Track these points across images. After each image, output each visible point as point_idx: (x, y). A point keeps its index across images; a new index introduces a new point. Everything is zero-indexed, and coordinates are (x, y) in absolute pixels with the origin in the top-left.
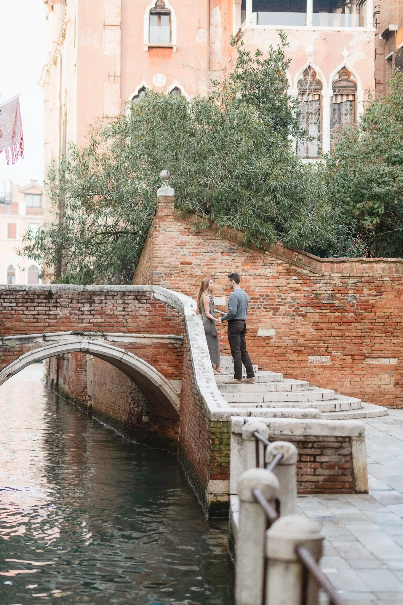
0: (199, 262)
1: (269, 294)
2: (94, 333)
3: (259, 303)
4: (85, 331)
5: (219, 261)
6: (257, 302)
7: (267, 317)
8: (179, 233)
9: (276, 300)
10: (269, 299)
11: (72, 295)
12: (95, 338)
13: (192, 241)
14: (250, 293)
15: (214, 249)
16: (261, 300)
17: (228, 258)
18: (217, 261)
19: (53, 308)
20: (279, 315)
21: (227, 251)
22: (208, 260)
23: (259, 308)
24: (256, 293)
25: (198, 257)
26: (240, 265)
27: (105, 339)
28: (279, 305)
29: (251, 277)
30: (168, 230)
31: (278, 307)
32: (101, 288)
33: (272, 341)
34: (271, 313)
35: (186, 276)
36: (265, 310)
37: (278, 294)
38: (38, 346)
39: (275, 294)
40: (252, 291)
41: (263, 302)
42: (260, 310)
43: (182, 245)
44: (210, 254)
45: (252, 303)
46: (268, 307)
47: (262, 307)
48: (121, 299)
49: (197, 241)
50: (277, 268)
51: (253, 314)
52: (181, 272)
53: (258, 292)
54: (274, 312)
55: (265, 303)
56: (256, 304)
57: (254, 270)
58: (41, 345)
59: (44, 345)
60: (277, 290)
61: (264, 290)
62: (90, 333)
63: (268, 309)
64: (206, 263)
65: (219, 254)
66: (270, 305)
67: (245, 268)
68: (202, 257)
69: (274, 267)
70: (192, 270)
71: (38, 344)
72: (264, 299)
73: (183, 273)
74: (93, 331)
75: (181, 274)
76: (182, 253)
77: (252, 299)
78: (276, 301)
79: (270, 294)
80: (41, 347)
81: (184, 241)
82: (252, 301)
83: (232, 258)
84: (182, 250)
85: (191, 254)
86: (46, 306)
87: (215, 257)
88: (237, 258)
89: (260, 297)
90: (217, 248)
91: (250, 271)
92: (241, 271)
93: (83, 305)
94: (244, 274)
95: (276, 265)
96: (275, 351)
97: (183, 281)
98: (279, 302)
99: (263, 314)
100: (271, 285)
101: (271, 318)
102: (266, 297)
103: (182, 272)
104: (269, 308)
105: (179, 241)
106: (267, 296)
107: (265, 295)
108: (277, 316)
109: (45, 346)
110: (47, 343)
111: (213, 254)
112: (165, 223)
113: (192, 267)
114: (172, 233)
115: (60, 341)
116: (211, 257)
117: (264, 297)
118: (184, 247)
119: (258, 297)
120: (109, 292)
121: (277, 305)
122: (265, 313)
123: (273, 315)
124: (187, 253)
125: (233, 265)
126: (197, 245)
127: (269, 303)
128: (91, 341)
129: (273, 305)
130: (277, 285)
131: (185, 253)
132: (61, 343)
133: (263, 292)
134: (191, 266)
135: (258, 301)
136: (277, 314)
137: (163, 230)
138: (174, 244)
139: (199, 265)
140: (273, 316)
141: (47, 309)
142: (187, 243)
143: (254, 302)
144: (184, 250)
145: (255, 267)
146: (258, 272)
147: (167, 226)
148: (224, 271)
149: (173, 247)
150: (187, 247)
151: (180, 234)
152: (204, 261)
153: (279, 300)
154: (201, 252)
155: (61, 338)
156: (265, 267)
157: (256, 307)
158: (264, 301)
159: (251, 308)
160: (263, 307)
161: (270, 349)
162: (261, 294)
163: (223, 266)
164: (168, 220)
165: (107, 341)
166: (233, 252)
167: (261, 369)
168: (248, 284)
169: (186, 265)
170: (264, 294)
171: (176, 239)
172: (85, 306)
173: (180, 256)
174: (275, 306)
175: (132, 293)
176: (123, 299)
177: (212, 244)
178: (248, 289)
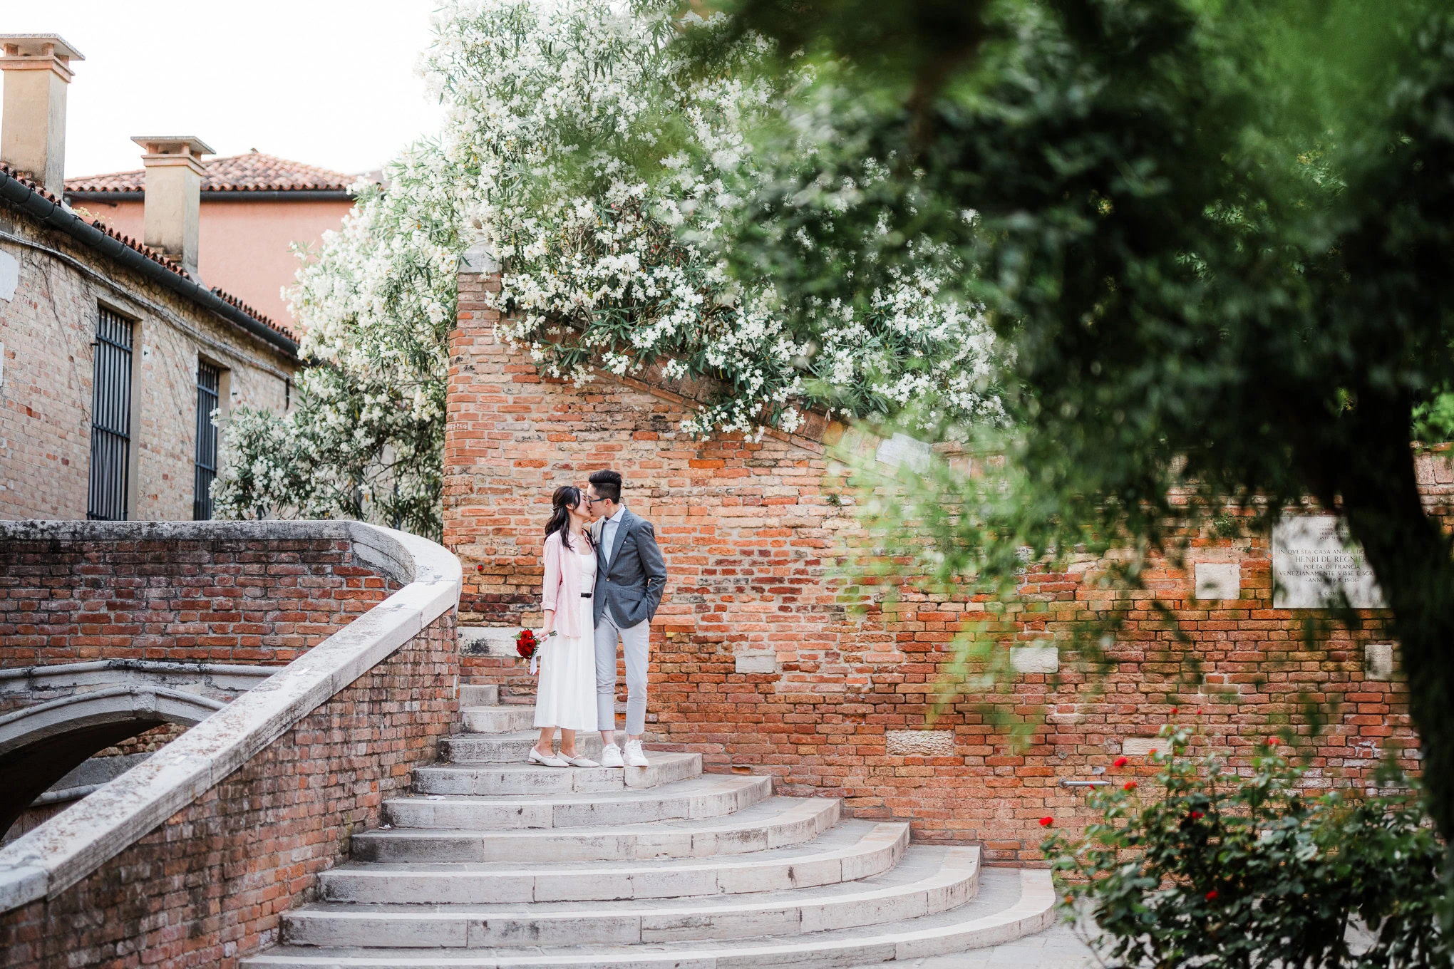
0: (564, 458)
1: (769, 548)
2: (176, 665)
3: (740, 576)
4: (151, 659)
5: (625, 454)
6: (733, 572)
7: (763, 617)
8: (509, 377)
9: (790, 565)
10: (770, 563)
11: (117, 550)
12: (178, 680)
13: (548, 398)
14: (714, 546)
15: (610, 420)
16: (746, 567)
17: (650, 445)
18: (618, 455)
19: (60, 591)
20: (798, 611)
21: (647, 426)
22: (593, 451)
23: (740, 590)
24: (730, 547)
25: (565, 445)
26: (684, 465)
27: (208, 684)
28: (799, 581)
29: (717, 501)
30: (479, 368)
31: (796, 586)
32: (200, 530)
33: (779, 686)
34: (774, 606)
35: (531, 500)
36: (758, 596)
37: (795, 548)
38: (11, 705)
39: (787, 547)
40: (719, 542)
41: (752, 573)
42: (744, 597)
43: (520, 410)
44: (598, 435)
45: (719, 577)
46: (766, 587)
47: (748, 588)
48: (257, 562)
49: (561, 398)
50: (791, 471)
51: (723, 609)
52: (515, 489)
53: (736, 543)
54: (785, 600)
55: (757, 575)
56: (732, 577)
57: (726, 481)
58: (20, 703)
59: (31, 701)
60: (794, 538)
61: (755, 539)
62: (164, 665)
63: (766, 594)
64: (586, 462)
65: (624, 435)
66: (772, 580)
67: (700, 473)
68: (575, 445)
69: (784, 471)
70: (548, 482)
71: (13, 700)
72: (754, 563)
73: (521, 492)
74: (173, 660)
75: (517, 493)
76: (520, 435)
77: (719, 562)
78: (789, 570)
79: (773, 550)
80: (22, 707)
81: (526, 400)
82: (719, 568)
83: (662, 444)
84: (519, 425)
85: (543, 435)
86: (42, 586)
87: (612, 442)
88: (677, 445)
89: (743, 557)
90: (619, 417)
91: (713, 481)
92: (688, 481)
93: (149, 581)
94: (696, 490)
95: (790, 463)
96: (790, 717)
97: (521, 512)
98: (798, 572)
99: (751, 609)
100: (773, 521)
101: (774, 619)
102: (760, 559)
103: (520, 487)
104: (771, 590)
105: (511, 400)
106: (764, 553)
107: (756, 553)
108: (794, 613)
109: (33, 705)
110: (37, 694)
111: (606, 434)
112: (472, 350)
113: (546, 474)
114: (491, 378)
115: (77, 691)
116: (601, 443)
117: (756, 557)
118: (526, 415)
119: (738, 557)
120: (222, 542)
121: (792, 581)
122: (757, 604)
123: (782, 609)
124: (532, 433)
125: (666, 467)
126: (561, 410)
127: (771, 575)
128: (164, 690)
129: (781, 580)
130: (792, 523)
131: (526, 435)
132: (80, 693)
133: (750, 543)
134: (544, 469)
135: (738, 568)
136: (792, 605)
137: (466, 369)
138: (495, 407)
139: (566, 467)
140: (782, 613)
141: (45, 592)
142: (532, 406)
143: (725, 572)
144: (526, 424)
145: (726, 471)
146: (736, 484)
147: (478, 358)
148: (637, 483)
149: (494, 417)
150: (535, 415)
151: (515, 380)
152: (583, 456)
153: (800, 565)
154: (572, 431)
155: (77, 679)
156: (757, 471)
157: (731, 587)
158: (755, 569)
159: (718, 590)
160: (753, 588)
161: (773, 709)
162: (745, 548)
163: (636, 468)
164: (480, 340)
165: (213, 690)
166: (662, 427)
167: (748, 768)
168: (706, 520)
169: (531, 469)
170: (756, 548)
171: (503, 395)
172: (153, 583)
173: (512, 443)
174: (787, 585)
175: (290, 544)
176: (263, 562)
177: (605, 407)
178: (706, 536)
